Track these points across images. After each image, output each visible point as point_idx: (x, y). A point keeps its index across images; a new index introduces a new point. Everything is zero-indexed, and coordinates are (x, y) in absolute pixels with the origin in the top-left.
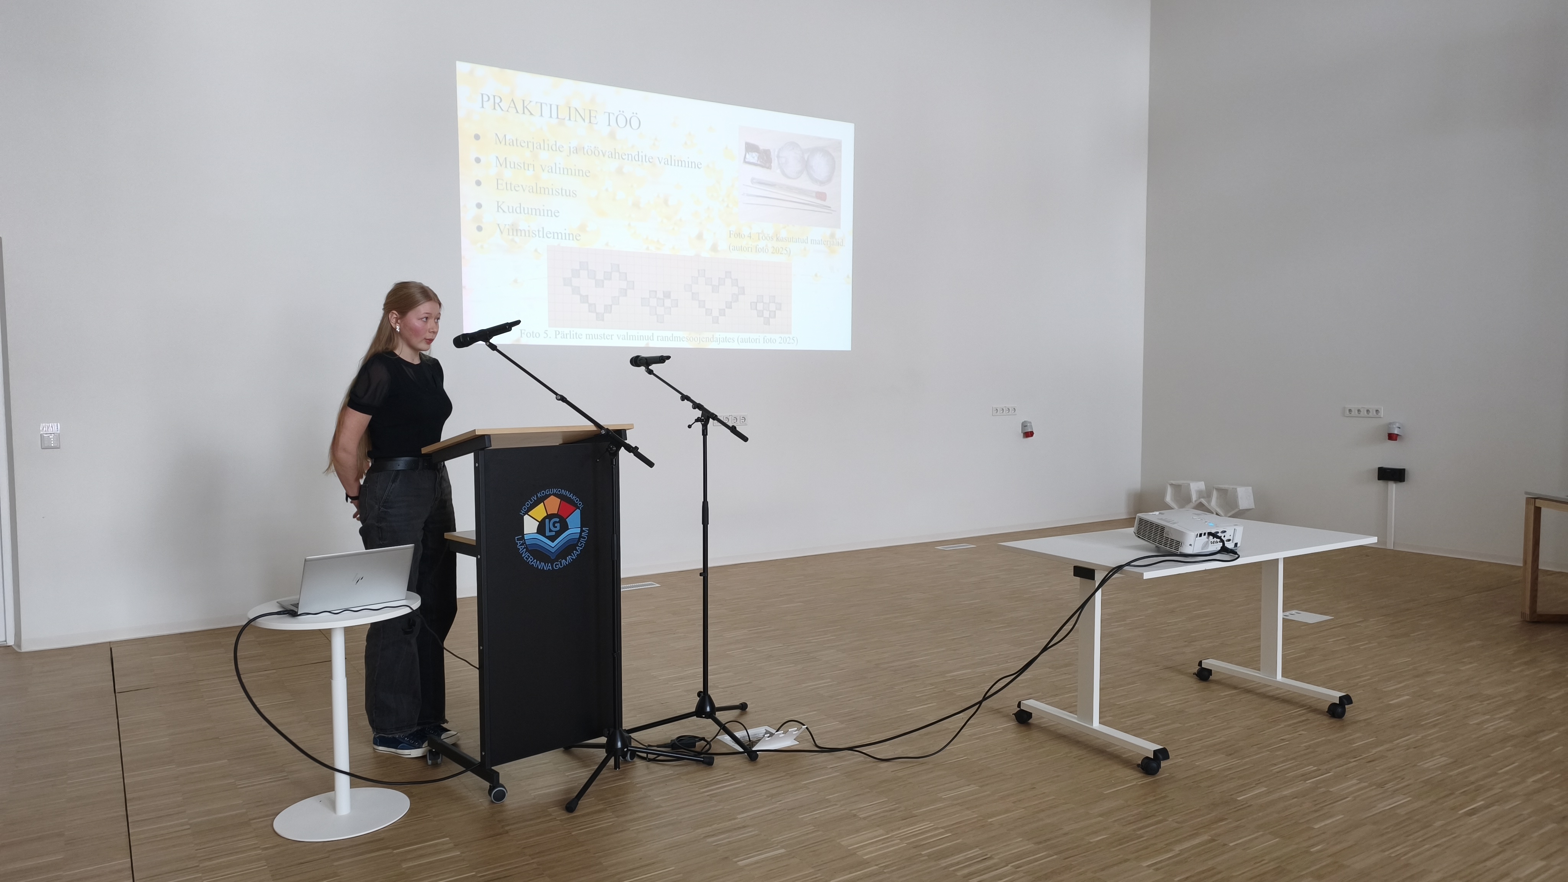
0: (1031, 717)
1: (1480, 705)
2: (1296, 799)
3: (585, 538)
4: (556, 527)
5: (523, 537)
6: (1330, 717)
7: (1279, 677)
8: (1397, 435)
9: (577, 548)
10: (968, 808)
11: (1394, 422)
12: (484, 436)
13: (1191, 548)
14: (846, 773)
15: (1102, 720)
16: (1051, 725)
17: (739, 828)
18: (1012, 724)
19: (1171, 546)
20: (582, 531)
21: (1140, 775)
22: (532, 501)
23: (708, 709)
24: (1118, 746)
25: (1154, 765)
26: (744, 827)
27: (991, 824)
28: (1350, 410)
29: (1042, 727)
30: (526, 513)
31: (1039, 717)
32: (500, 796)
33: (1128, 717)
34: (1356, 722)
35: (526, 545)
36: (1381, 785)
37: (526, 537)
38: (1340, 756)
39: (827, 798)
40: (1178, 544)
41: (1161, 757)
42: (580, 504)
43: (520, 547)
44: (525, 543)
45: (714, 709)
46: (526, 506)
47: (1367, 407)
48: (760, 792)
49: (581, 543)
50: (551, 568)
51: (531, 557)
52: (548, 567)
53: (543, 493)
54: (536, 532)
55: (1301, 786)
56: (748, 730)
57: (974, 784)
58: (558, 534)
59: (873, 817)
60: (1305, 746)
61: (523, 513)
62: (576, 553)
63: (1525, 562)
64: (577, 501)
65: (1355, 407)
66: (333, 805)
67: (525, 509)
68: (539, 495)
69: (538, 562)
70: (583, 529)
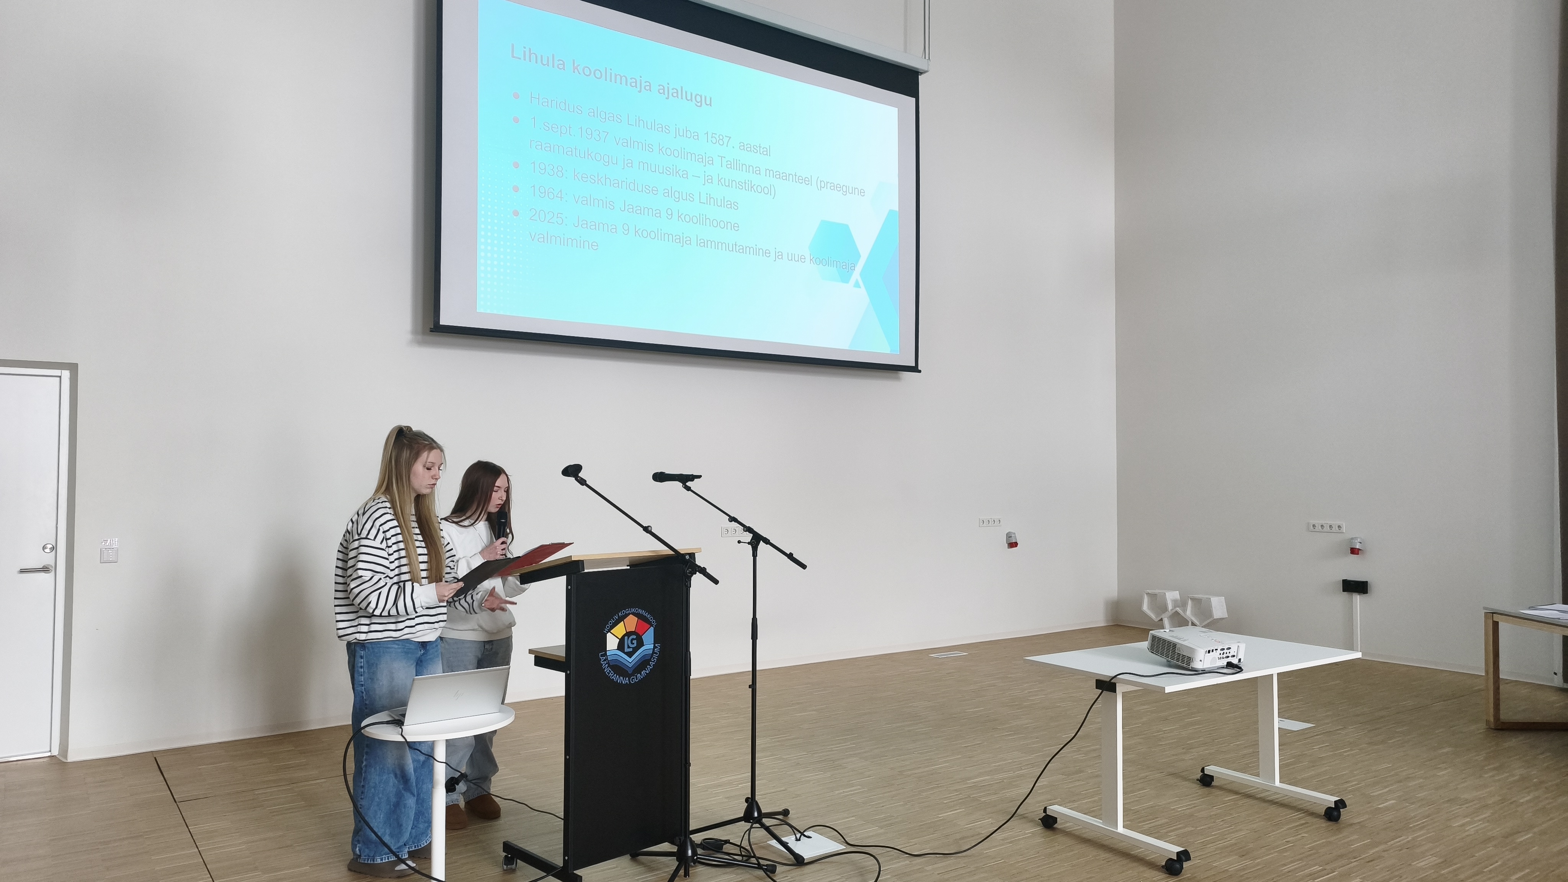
0: (1057, 823)
1: (1460, 808)
3: (657, 654)
4: (634, 644)
5: (606, 654)
6: (1327, 820)
7: (1277, 783)
8: (1359, 549)
9: (650, 663)
12: (579, 561)
13: (1201, 663)
15: (1126, 826)
16: (1075, 830)
18: (1039, 829)
19: (1183, 661)
20: (655, 647)
21: (1165, 876)
22: (614, 620)
23: (756, 816)
24: (1141, 848)
25: (1178, 866)
28: (1314, 526)
29: (1067, 832)
30: (609, 631)
31: (1063, 821)
33: (1144, 821)
35: (608, 661)
37: (608, 653)
38: (1341, 856)
40: (1190, 659)
41: (1184, 858)
42: (654, 622)
43: (603, 663)
44: (607, 659)
45: (762, 815)
46: (609, 625)
47: (1330, 522)
49: (654, 658)
50: (628, 682)
51: (612, 672)
52: (625, 681)
53: (624, 613)
54: (616, 649)
58: (635, 650)
60: (1308, 848)
61: (606, 631)
62: (649, 668)
63: (1487, 672)
64: (651, 619)
65: (1318, 522)
67: (608, 627)
68: (620, 614)
69: (618, 676)
70: (656, 645)
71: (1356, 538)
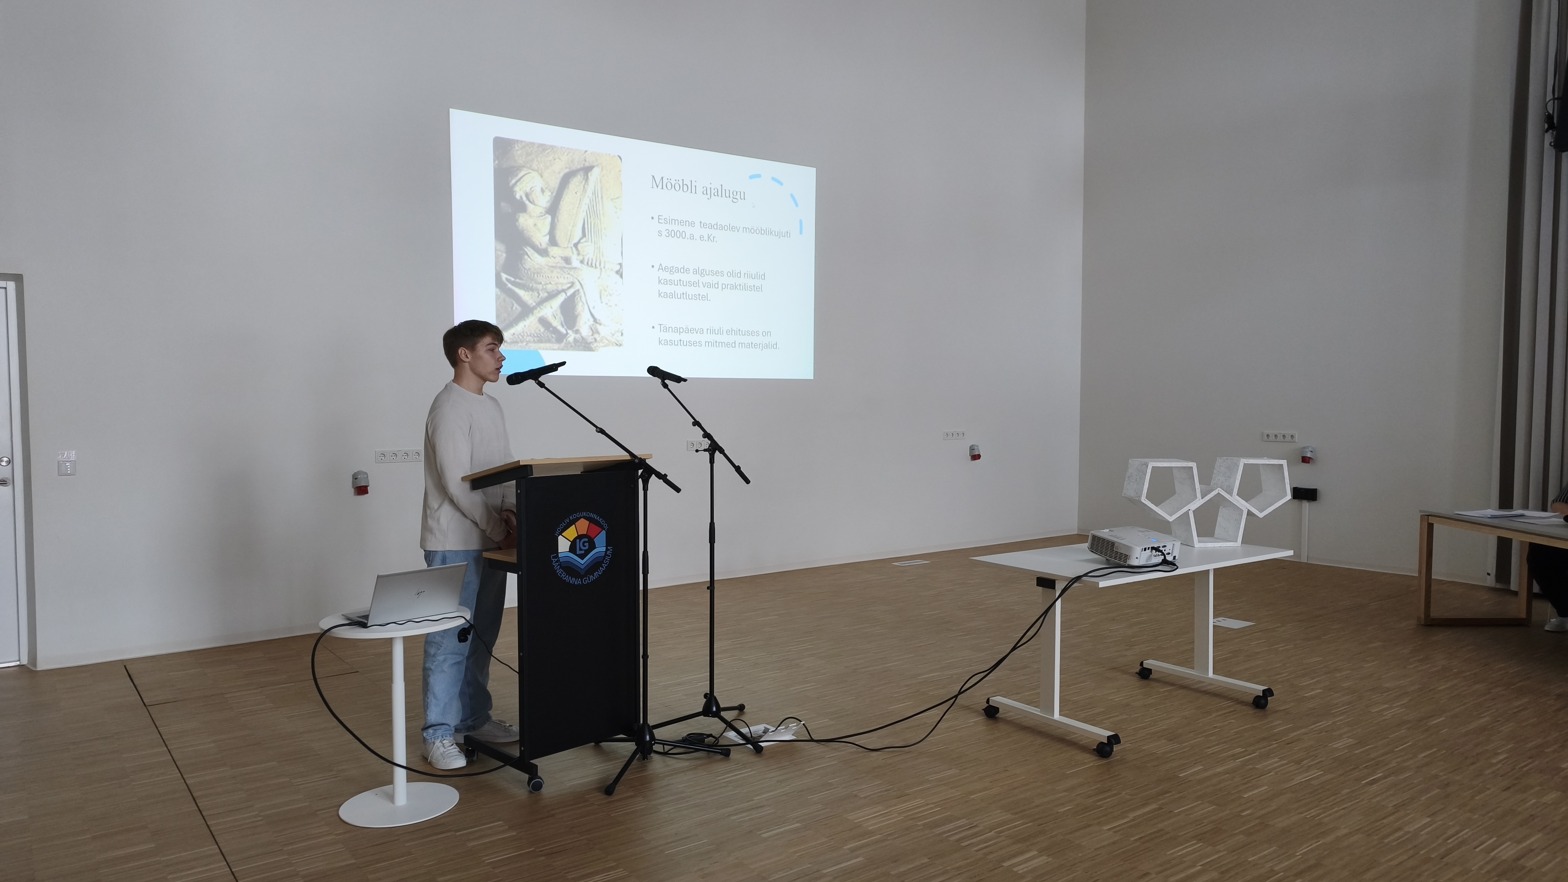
0: (999, 712)
1: (1381, 696)
2: (1228, 775)
3: (609, 556)
4: (585, 546)
5: (558, 555)
6: (1255, 708)
7: (1211, 674)
8: (1310, 458)
9: (603, 564)
10: (952, 788)
11: (1307, 446)
12: (527, 465)
13: (1138, 560)
15: (1062, 713)
16: (1015, 719)
17: (757, 808)
18: (981, 718)
19: (1120, 559)
20: (607, 550)
21: (1094, 758)
22: (565, 523)
23: (714, 709)
24: (1074, 733)
25: (1108, 749)
26: (762, 807)
27: (973, 799)
28: (1268, 435)
29: (1008, 721)
30: (560, 534)
31: (1005, 711)
32: (538, 786)
34: (1276, 712)
36: (1299, 762)
37: (560, 555)
38: (1263, 739)
39: (830, 781)
40: (1126, 557)
41: (1114, 741)
42: (605, 526)
43: (554, 564)
44: (559, 561)
45: (721, 709)
46: (561, 528)
47: (1283, 432)
48: (770, 778)
49: (607, 560)
50: (581, 582)
51: (564, 573)
52: (578, 582)
53: (575, 516)
54: (568, 551)
55: (1231, 765)
56: (751, 727)
57: (955, 768)
58: (587, 552)
59: (872, 797)
60: (1234, 732)
61: (558, 534)
62: (602, 569)
63: (1420, 572)
64: (603, 522)
65: (1272, 432)
66: (391, 798)
67: (559, 530)
68: (571, 518)
69: (570, 577)
70: (609, 548)
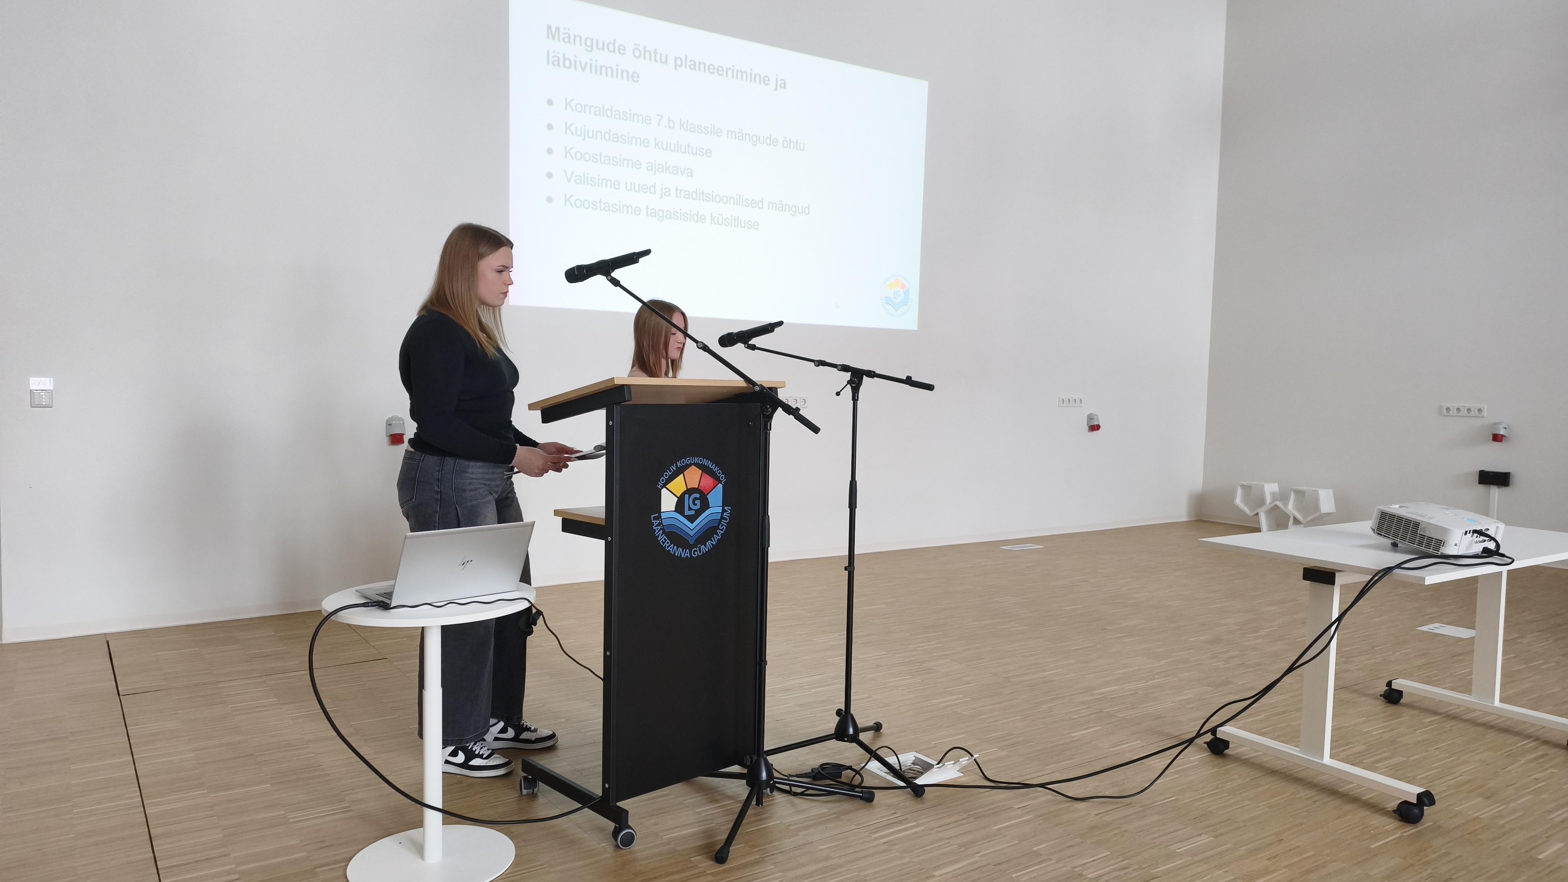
0: (1230, 747)
3: (726, 519)
4: (696, 505)
5: (660, 517)
7: (1497, 703)
8: (1503, 436)
9: (718, 531)
11: (1499, 422)
12: (623, 386)
13: (1456, 548)
14: (1041, 816)
15: (1335, 756)
16: (1255, 758)
18: (1205, 756)
19: (1428, 545)
20: (724, 511)
21: (1399, 824)
22: (670, 471)
23: (851, 731)
24: (1352, 783)
25: (1416, 811)
28: (1448, 409)
29: (1243, 760)
30: (664, 486)
31: (1237, 746)
32: (629, 840)
35: (663, 526)
37: (663, 516)
39: (1035, 849)
40: (1439, 543)
41: (1425, 802)
42: (722, 477)
43: (656, 528)
44: (662, 523)
45: (857, 730)
46: (665, 478)
47: (1468, 405)
48: (948, 839)
49: (723, 525)
50: (688, 555)
51: (668, 541)
52: (684, 554)
53: (683, 462)
54: (674, 510)
56: (898, 756)
58: (699, 513)
61: (661, 486)
62: (716, 538)
64: (719, 473)
65: (1453, 405)
66: (419, 849)
67: (663, 480)
68: (679, 464)
69: (675, 547)
70: (725, 508)
71: (1499, 423)
